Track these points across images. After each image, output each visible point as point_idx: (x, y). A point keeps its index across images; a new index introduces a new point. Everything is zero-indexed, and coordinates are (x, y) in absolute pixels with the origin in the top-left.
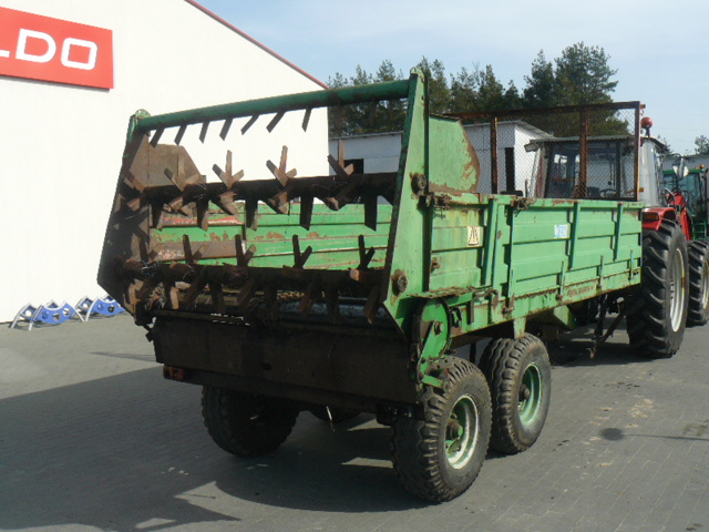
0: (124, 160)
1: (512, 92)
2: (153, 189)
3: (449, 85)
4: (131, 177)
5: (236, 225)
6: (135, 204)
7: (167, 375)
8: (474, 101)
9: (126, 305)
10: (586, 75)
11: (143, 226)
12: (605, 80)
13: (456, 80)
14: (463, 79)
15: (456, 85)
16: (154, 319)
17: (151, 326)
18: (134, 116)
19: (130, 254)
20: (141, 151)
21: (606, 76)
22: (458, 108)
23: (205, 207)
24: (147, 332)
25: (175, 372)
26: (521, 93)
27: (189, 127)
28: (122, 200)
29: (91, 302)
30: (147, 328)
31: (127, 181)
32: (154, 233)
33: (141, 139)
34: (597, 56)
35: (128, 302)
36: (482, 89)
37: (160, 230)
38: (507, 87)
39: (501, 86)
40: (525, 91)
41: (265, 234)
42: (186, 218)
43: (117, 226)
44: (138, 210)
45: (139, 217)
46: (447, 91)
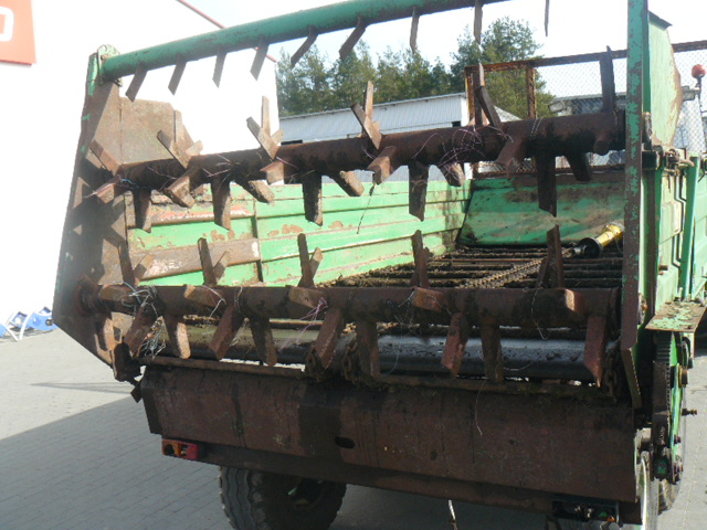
0: (85, 124)
1: (438, 69)
2: (132, 168)
3: (375, 65)
4: (97, 150)
5: (244, 217)
6: (107, 192)
7: (168, 451)
8: (401, 79)
9: (99, 350)
10: (513, 48)
11: (118, 227)
12: (532, 53)
13: (382, 58)
14: (388, 57)
15: (382, 65)
16: (143, 369)
17: (138, 379)
18: (97, 54)
19: (101, 272)
20: (109, 110)
21: (532, 49)
22: (385, 87)
23: (226, 190)
24: (133, 387)
25: (181, 447)
26: (448, 70)
27: (190, 66)
28: (84, 186)
29: (25, 316)
30: (133, 382)
31: (91, 157)
32: (136, 236)
33: (109, 91)
34: (523, 29)
35: (104, 347)
36: (408, 66)
37: (149, 231)
38: (433, 64)
39: (427, 64)
40: (452, 67)
41: (280, 228)
42: (185, 210)
43: (78, 230)
44: (112, 202)
45: (113, 212)
46: (374, 70)
